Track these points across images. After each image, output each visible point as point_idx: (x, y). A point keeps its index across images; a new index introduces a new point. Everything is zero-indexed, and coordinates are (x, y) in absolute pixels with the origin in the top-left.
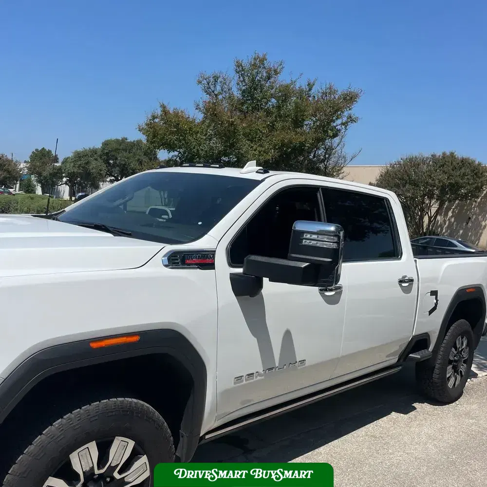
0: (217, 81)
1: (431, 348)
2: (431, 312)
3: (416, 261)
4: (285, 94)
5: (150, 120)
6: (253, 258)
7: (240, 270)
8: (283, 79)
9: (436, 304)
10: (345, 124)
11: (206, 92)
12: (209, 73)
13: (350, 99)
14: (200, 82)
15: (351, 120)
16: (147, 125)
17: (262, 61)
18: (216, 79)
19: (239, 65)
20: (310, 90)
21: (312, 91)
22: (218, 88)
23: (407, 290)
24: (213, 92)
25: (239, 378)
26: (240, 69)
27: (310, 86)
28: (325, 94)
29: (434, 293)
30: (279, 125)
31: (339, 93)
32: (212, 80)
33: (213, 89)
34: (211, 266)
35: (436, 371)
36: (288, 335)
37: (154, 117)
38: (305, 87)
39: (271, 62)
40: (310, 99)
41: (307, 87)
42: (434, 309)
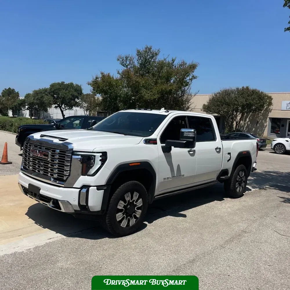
0: (127, 59)
1: (229, 175)
2: (228, 161)
3: (222, 141)
4: (162, 65)
5: (95, 79)
6: (168, 140)
7: (164, 145)
8: (159, 58)
9: (230, 158)
10: (191, 80)
11: (122, 64)
12: (123, 55)
13: (193, 67)
14: (118, 60)
15: (194, 77)
16: (93, 82)
17: (150, 49)
18: (127, 58)
19: (138, 51)
20: (173, 63)
21: (174, 63)
22: (128, 62)
23: (219, 152)
24: (125, 64)
25: (165, 179)
26: (139, 53)
27: (173, 61)
28: (181, 65)
29: (229, 154)
30: (159, 81)
31: (188, 64)
32: (125, 58)
33: (125, 63)
34: (156, 143)
35: (232, 185)
36: (179, 166)
37: (97, 78)
38: (171, 61)
39: (154, 49)
40: (174, 67)
41: (172, 61)
42: (230, 160)
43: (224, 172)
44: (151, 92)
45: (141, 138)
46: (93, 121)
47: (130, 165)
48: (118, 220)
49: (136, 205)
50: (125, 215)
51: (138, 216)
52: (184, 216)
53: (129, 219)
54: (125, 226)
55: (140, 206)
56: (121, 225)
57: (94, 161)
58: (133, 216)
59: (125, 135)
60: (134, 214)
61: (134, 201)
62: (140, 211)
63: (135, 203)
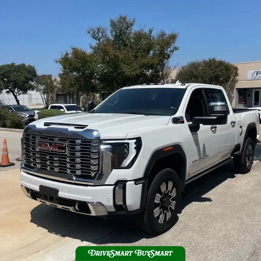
0: (99, 31)
1: (241, 150)
2: (240, 135)
3: (234, 114)
4: (139, 36)
5: (65, 56)
7: (191, 123)
8: (135, 29)
9: (242, 131)
10: (172, 51)
11: (93, 37)
13: (173, 37)
14: (89, 32)
15: (176, 49)
16: (63, 59)
17: (124, 19)
18: (99, 30)
19: (112, 22)
20: (151, 33)
22: (100, 35)
23: (233, 126)
24: (98, 37)
25: (193, 162)
26: (113, 24)
27: (151, 31)
28: (161, 36)
29: (241, 127)
31: (167, 35)
32: (96, 31)
33: (97, 36)
34: (183, 122)
36: (204, 145)
37: (67, 54)
38: (148, 32)
39: (129, 19)
40: (152, 38)
41: (149, 32)
42: (241, 133)
43: (237, 147)
44: (132, 66)
45: (169, 117)
46: (91, 102)
47: (165, 150)
48: (156, 216)
49: (170, 197)
50: (161, 210)
51: (173, 208)
52: (209, 200)
53: (165, 212)
54: (162, 223)
55: (174, 196)
56: (159, 222)
57: (128, 150)
58: (169, 208)
59: (146, 115)
60: (170, 206)
61: (169, 192)
62: (174, 202)
63: (170, 194)
